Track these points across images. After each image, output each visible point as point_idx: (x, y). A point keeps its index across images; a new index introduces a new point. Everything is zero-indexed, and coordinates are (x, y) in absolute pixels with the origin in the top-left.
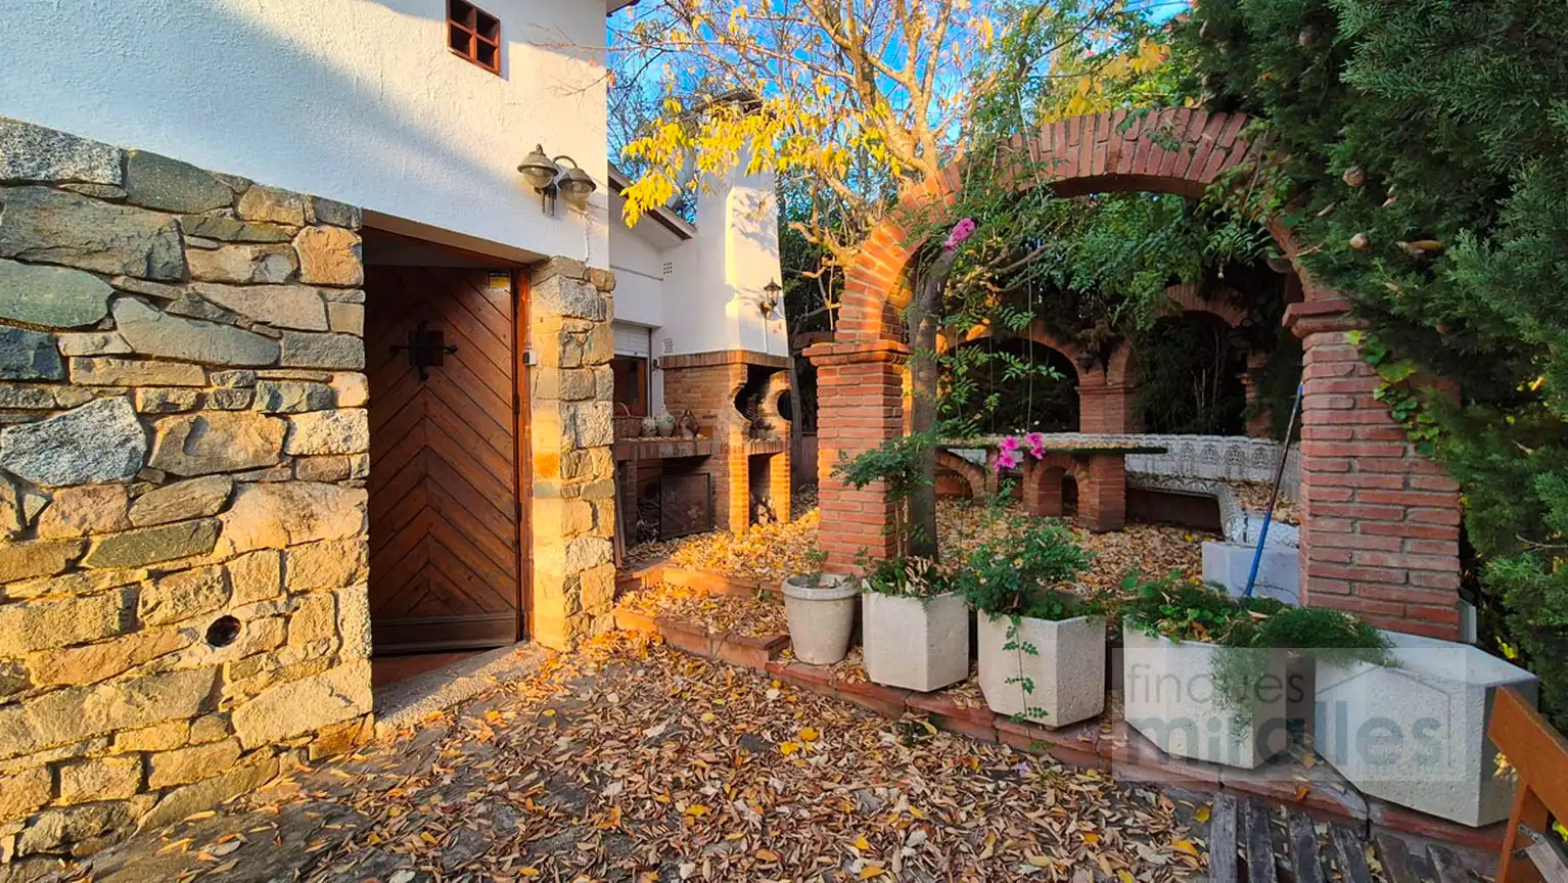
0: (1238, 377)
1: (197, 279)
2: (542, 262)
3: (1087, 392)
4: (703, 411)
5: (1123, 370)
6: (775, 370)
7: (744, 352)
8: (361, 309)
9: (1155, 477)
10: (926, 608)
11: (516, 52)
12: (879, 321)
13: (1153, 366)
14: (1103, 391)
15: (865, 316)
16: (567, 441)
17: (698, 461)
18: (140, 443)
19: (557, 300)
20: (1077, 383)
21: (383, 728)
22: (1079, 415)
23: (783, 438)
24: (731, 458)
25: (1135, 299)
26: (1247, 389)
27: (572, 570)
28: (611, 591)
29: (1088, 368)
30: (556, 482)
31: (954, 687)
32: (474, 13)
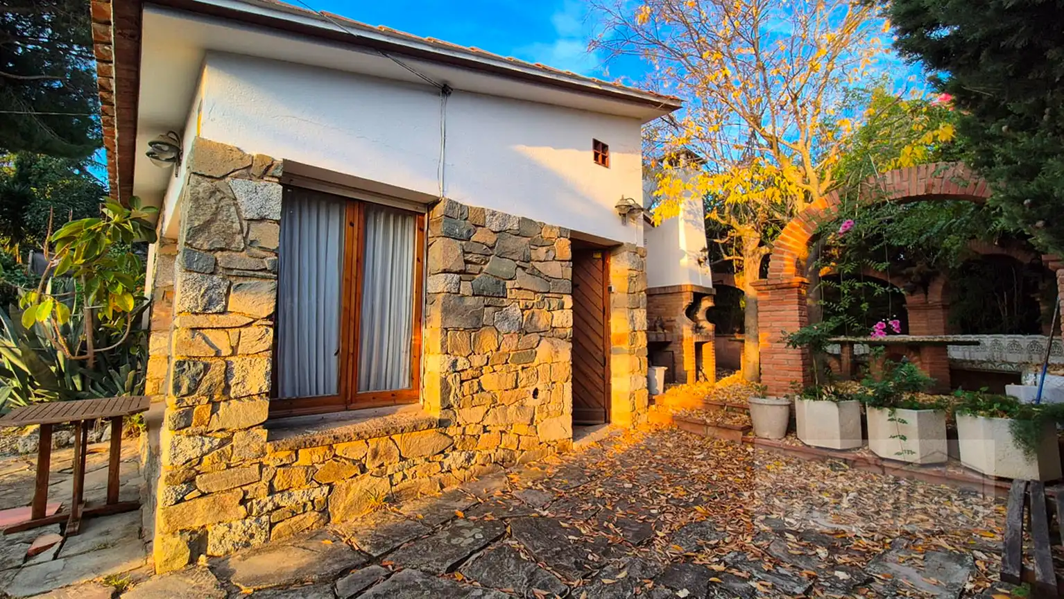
0: (1032, 296)
1: (533, 260)
2: (619, 245)
3: (912, 308)
4: (667, 318)
5: (940, 293)
6: (705, 295)
7: (692, 285)
8: (571, 269)
9: (973, 362)
10: (838, 406)
11: (613, 156)
12: (794, 268)
13: (964, 290)
14: (926, 307)
15: (785, 265)
16: (631, 328)
17: (667, 344)
18: (520, 320)
19: (627, 262)
20: (905, 303)
21: (575, 445)
22: (908, 323)
23: (711, 333)
24: (684, 344)
25: (947, 251)
26: (1040, 304)
27: (632, 390)
28: (646, 403)
29: (912, 293)
30: (626, 347)
31: (854, 449)
32: (601, 145)
